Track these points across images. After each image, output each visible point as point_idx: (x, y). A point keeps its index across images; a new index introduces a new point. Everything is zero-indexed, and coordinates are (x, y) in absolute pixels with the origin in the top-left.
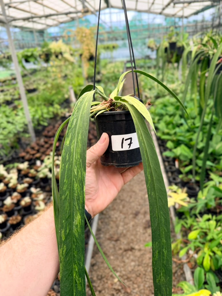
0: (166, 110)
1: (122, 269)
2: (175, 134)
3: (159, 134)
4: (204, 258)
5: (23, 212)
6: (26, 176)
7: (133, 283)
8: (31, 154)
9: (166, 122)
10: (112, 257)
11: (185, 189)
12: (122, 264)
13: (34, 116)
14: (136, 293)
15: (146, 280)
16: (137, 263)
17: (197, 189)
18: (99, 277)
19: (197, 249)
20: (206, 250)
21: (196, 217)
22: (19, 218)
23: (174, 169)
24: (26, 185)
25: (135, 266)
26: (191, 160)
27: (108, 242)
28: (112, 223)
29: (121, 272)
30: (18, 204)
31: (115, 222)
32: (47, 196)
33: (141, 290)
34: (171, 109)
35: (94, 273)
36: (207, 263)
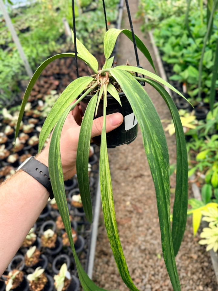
0: (172, 31)
1: (133, 193)
2: (182, 55)
3: (165, 59)
4: (212, 176)
5: (33, 151)
6: (31, 117)
7: (145, 204)
8: (32, 96)
9: (172, 44)
10: (123, 184)
11: (193, 112)
12: (133, 189)
13: (29, 57)
14: (148, 213)
16: (147, 187)
17: (206, 111)
19: (206, 169)
20: (214, 168)
21: (205, 138)
24: (32, 126)
25: (145, 190)
27: (118, 171)
28: (120, 154)
29: (132, 196)
30: (26, 144)
31: (123, 153)
34: (177, 30)
36: (215, 180)
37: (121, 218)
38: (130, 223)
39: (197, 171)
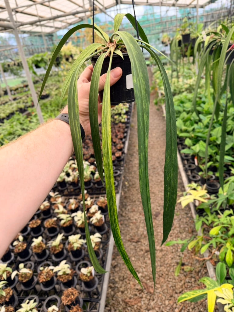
0: (184, 107)
1: (144, 270)
2: (194, 130)
4: (226, 253)
5: (42, 216)
9: (183, 119)
11: (205, 185)
12: (144, 265)
14: (160, 293)
15: (169, 280)
17: (218, 185)
18: (122, 278)
19: (219, 246)
20: (228, 245)
21: (217, 213)
22: (39, 222)
23: (193, 167)
26: (211, 156)
27: (129, 243)
28: (131, 224)
29: (143, 273)
31: (135, 223)
32: (66, 199)
33: (164, 290)
34: (188, 106)
35: (115, 274)
36: (230, 258)
37: (130, 298)
38: (139, 304)
39: (211, 247)
